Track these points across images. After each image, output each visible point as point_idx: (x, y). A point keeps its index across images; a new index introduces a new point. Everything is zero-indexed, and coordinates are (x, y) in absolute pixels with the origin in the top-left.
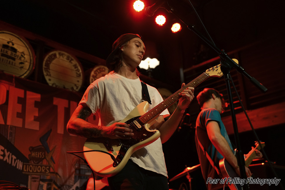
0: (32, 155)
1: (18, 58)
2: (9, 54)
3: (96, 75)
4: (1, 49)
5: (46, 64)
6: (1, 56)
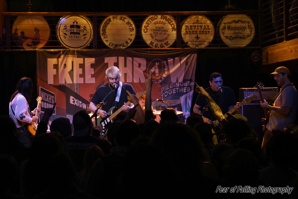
1: (81, 32)
2: (75, 31)
3: (148, 25)
4: (69, 29)
5: (103, 29)
6: (70, 34)
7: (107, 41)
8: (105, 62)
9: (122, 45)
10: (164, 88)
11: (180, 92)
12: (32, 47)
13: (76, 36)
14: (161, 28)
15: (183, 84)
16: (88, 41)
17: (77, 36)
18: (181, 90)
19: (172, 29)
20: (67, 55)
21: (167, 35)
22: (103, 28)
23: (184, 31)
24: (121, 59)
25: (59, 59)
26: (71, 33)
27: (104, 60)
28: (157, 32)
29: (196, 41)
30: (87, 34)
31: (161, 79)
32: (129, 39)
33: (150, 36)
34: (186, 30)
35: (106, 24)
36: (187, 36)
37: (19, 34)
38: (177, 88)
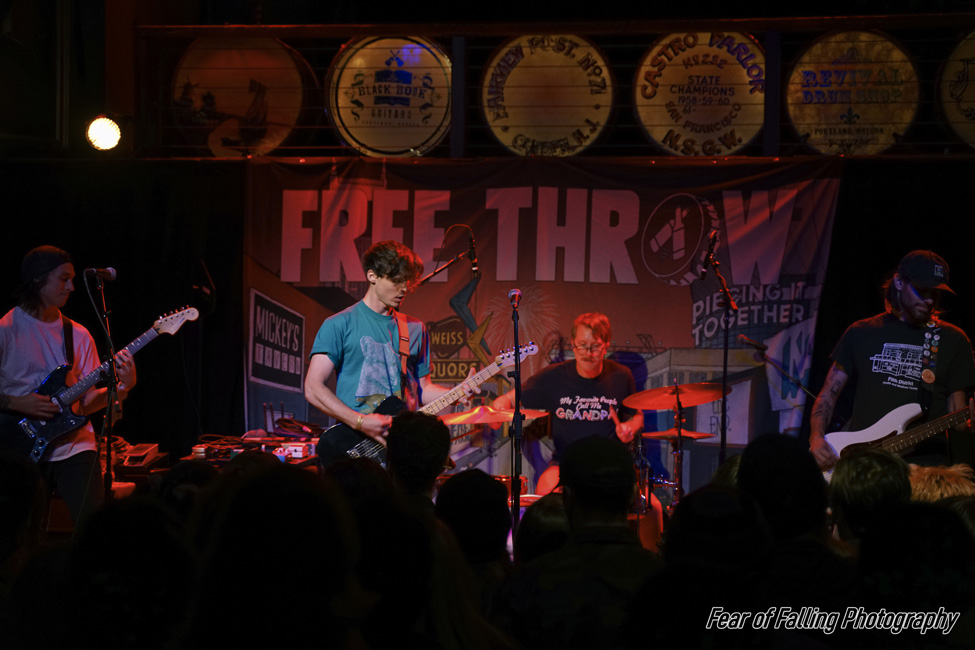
0: (433, 340)
1: (414, 95)
2: (393, 92)
3: (660, 70)
4: (371, 86)
5: (491, 86)
6: (375, 103)
7: (506, 129)
8: (489, 205)
9: (561, 146)
10: (705, 303)
11: (765, 321)
12: (237, 150)
13: (396, 111)
14: (708, 80)
15: (778, 293)
16: (438, 129)
17: (400, 112)
18: (770, 314)
19: (751, 83)
20: (351, 180)
21: (730, 108)
22: (492, 80)
23: (797, 91)
24: (548, 195)
25: (324, 192)
26: (378, 100)
27: (483, 199)
28: (692, 96)
29: (844, 131)
30: (435, 104)
31: (692, 269)
32: (588, 121)
33: (665, 109)
34: (806, 89)
35: (507, 67)
36: (810, 110)
37: (198, 103)
38: (752, 308)
